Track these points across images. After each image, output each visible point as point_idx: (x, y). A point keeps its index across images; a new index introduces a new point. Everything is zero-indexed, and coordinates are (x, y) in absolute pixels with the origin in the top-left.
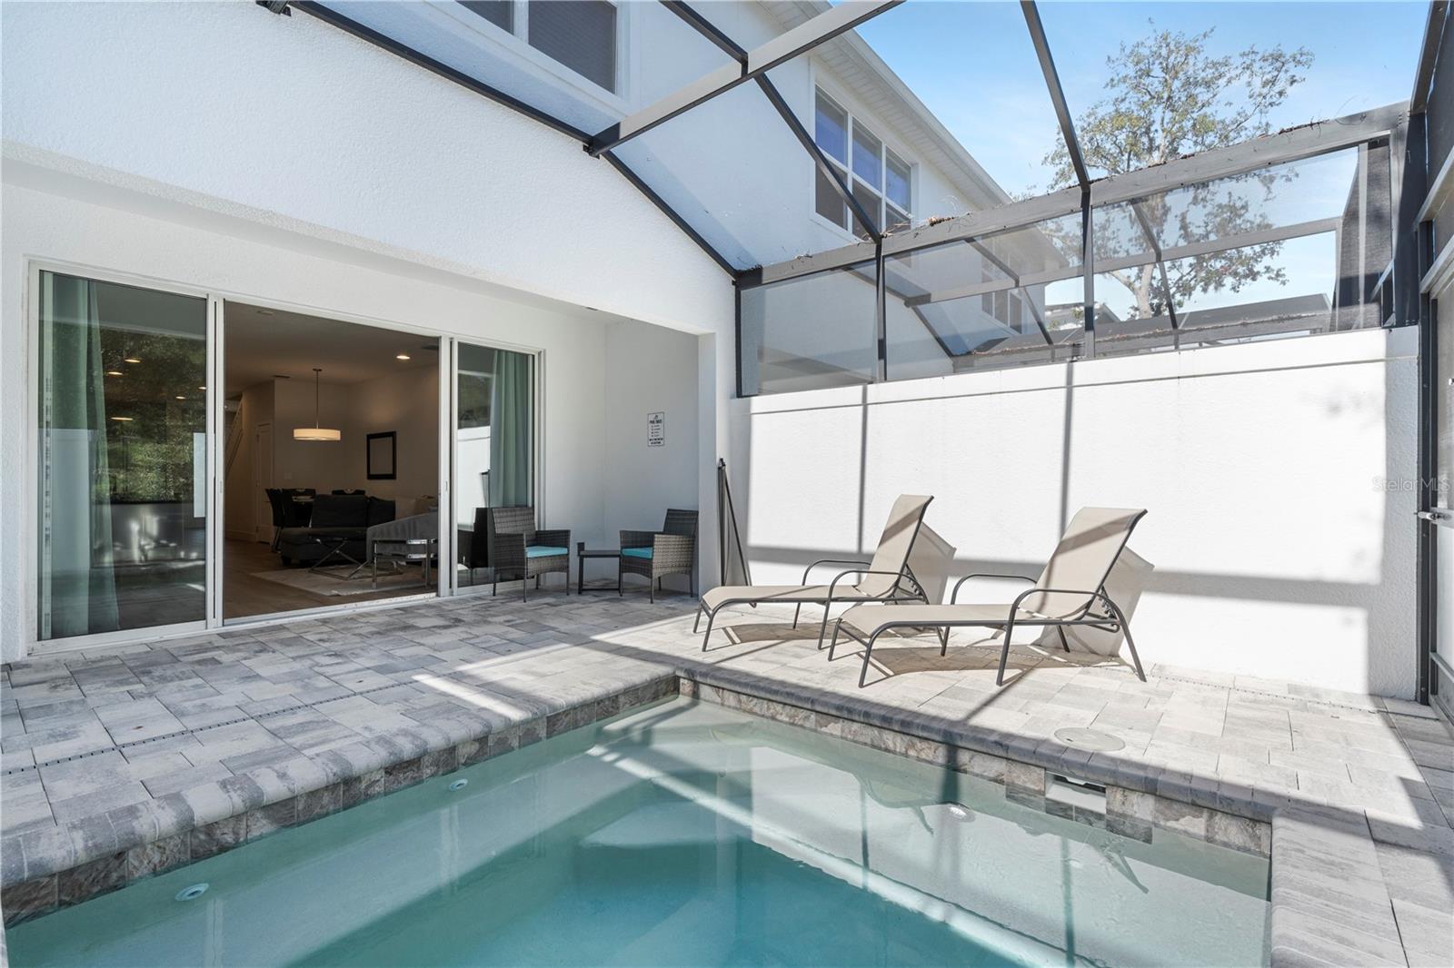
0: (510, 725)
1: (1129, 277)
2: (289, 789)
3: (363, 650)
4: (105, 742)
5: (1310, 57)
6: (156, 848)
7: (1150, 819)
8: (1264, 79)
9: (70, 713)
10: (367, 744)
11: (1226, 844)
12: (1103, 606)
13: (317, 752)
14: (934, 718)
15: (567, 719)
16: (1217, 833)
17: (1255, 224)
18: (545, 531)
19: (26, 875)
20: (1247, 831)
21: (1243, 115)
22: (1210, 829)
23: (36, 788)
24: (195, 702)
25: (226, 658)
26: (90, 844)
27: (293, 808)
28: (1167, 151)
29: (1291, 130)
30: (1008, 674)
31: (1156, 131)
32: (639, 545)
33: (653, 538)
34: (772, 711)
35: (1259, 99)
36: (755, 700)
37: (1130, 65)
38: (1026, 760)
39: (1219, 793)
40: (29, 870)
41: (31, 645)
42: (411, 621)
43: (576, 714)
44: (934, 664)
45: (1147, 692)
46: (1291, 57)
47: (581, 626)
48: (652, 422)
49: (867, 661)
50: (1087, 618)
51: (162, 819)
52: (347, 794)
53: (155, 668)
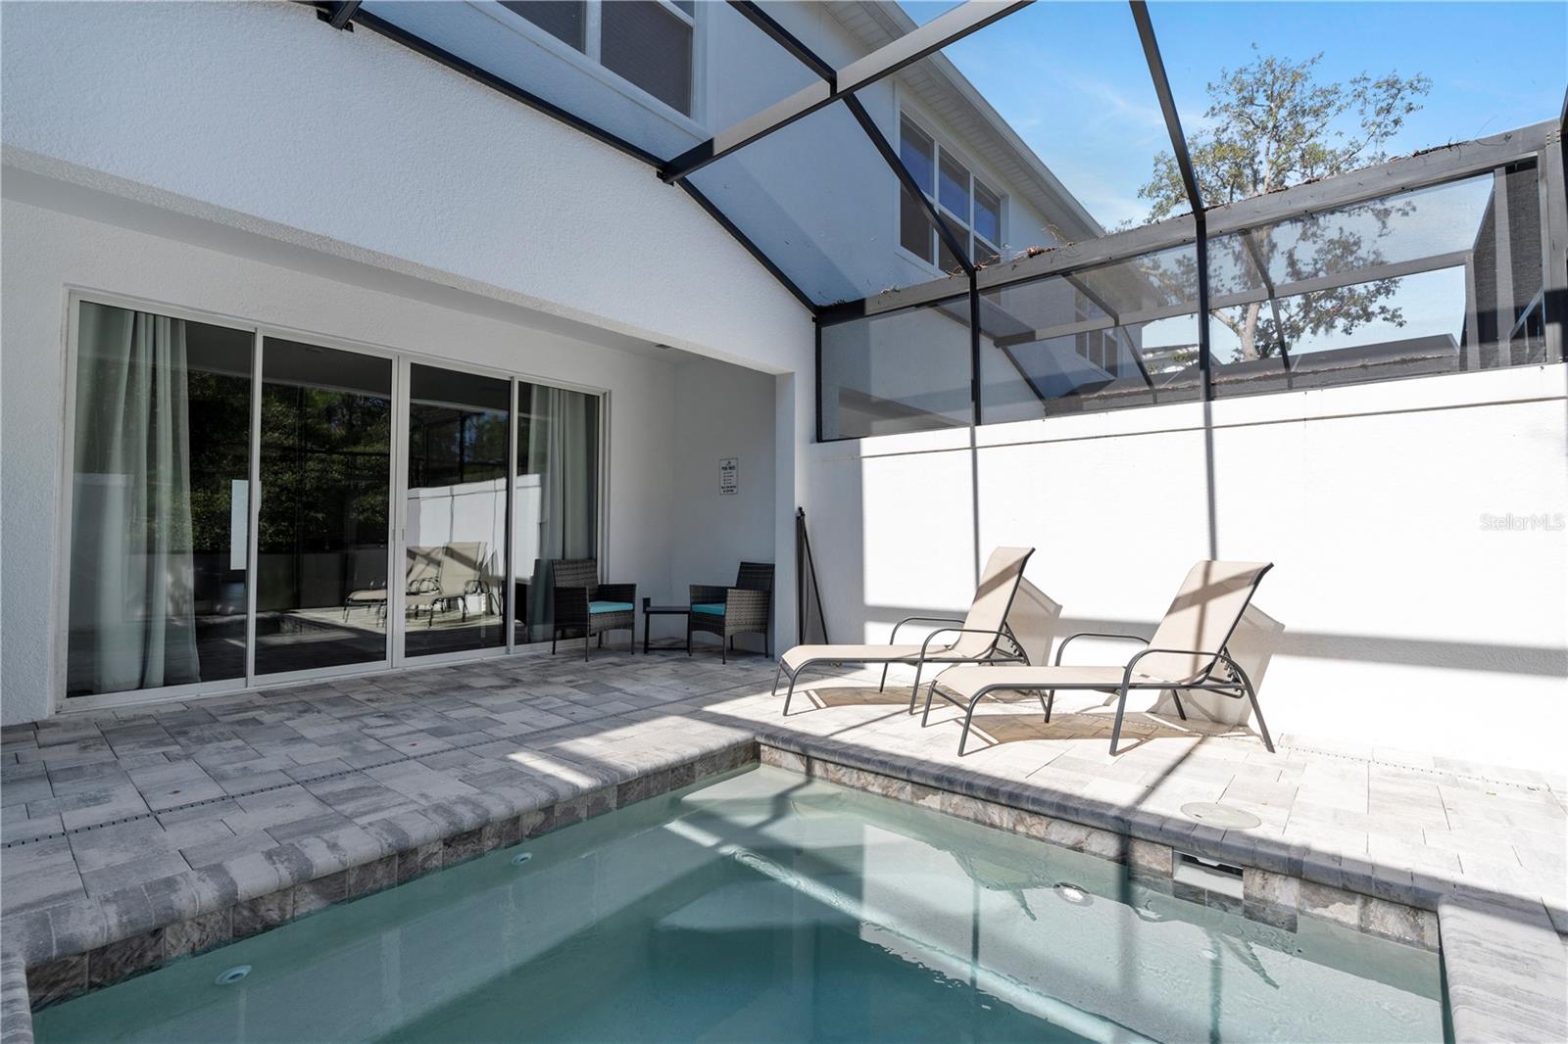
0: (578, 793)
1: (1232, 318)
2: (340, 861)
3: (414, 710)
4: (139, 807)
5: (1428, 84)
6: (196, 925)
7: (1294, 905)
8: (1378, 107)
9: (101, 775)
10: (424, 812)
11: (1382, 935)
12: (1226, 669)
13: (370, 821)
14: (1045, 791)
15: (638, 788)
16: (1372, 922)
17: (1369, 261)
18: (608, 585)
19: (55, 953)
20: (1407, 920)
21: (1356, 144)
22: (1364, 918)
23: (67, 857)
24: (235, 765)
25: (268, 718)
26: (125, 919)
27: (344, 882)
28: (1273, 184)
29: (1427, 152)
30: (1122, 744)
31: (1261, 162)
32: (710, 600)
33: (726, 592)
34: (862, 781)
35: (1373, 128)
36: (844, 769)
37: (1233, 93)
38: (1152, 838)
39: (1374, 876)
40: (58, 948)
41: (59, 702)
42: (465, 681)
43: (648, 782)
44: (1039, 731)
45: (1279, 765)
46: (1407, 83)
47: (648, 687)
48: (725, 469)
49: (967, 728)
50: (1207, 682)
51: (203, 894)
52: (402, 867)
53: (191, 728)
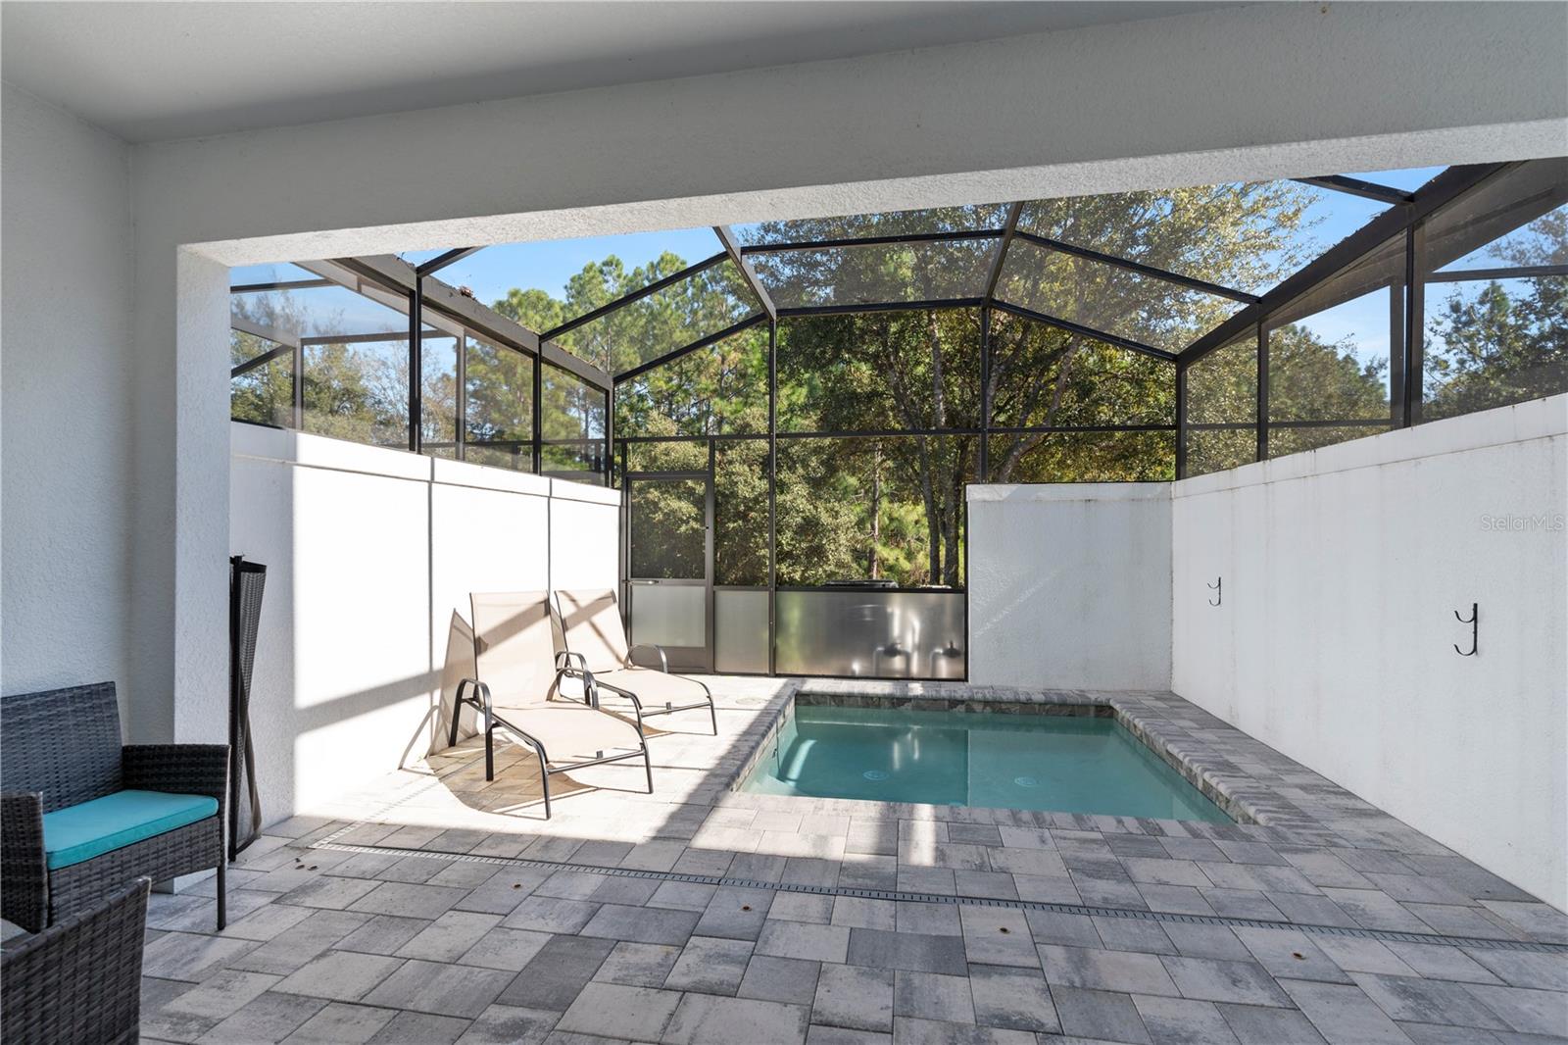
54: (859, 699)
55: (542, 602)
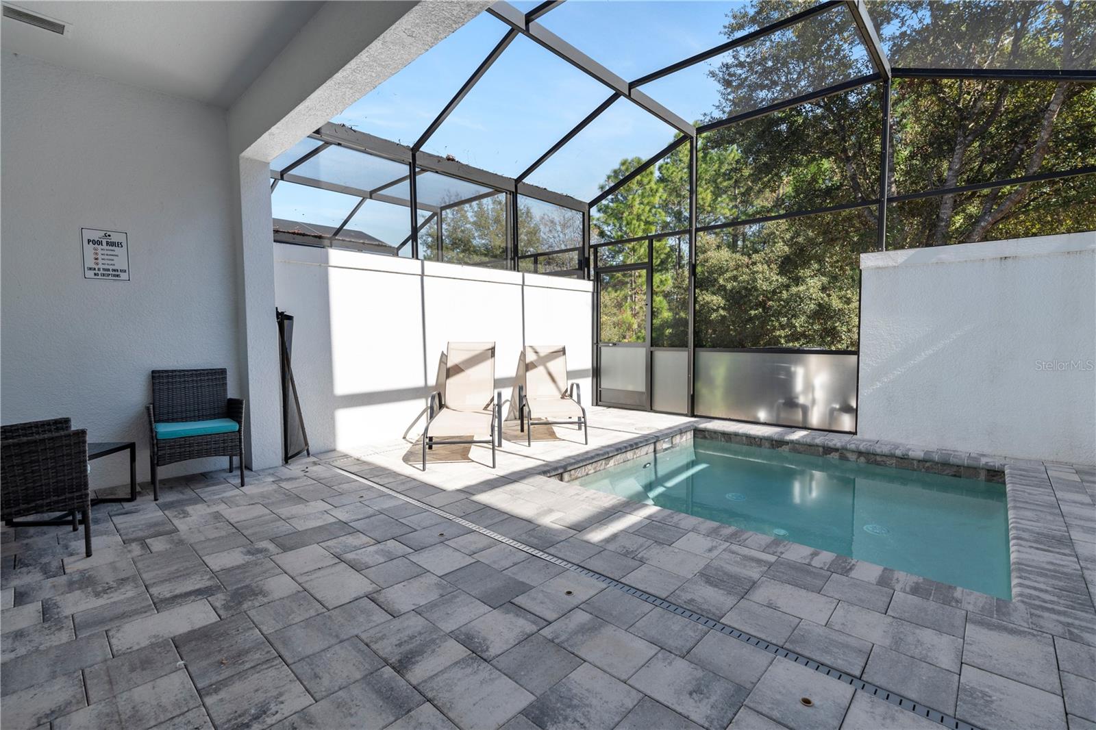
48: (94, 243)
54: (744, 438)
55: (489, 349)
